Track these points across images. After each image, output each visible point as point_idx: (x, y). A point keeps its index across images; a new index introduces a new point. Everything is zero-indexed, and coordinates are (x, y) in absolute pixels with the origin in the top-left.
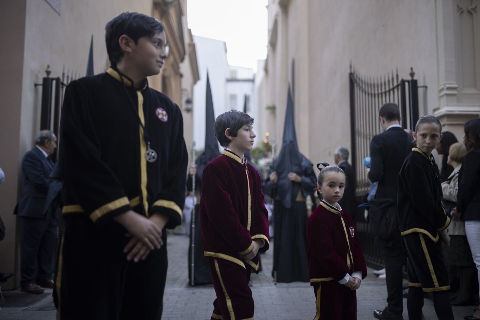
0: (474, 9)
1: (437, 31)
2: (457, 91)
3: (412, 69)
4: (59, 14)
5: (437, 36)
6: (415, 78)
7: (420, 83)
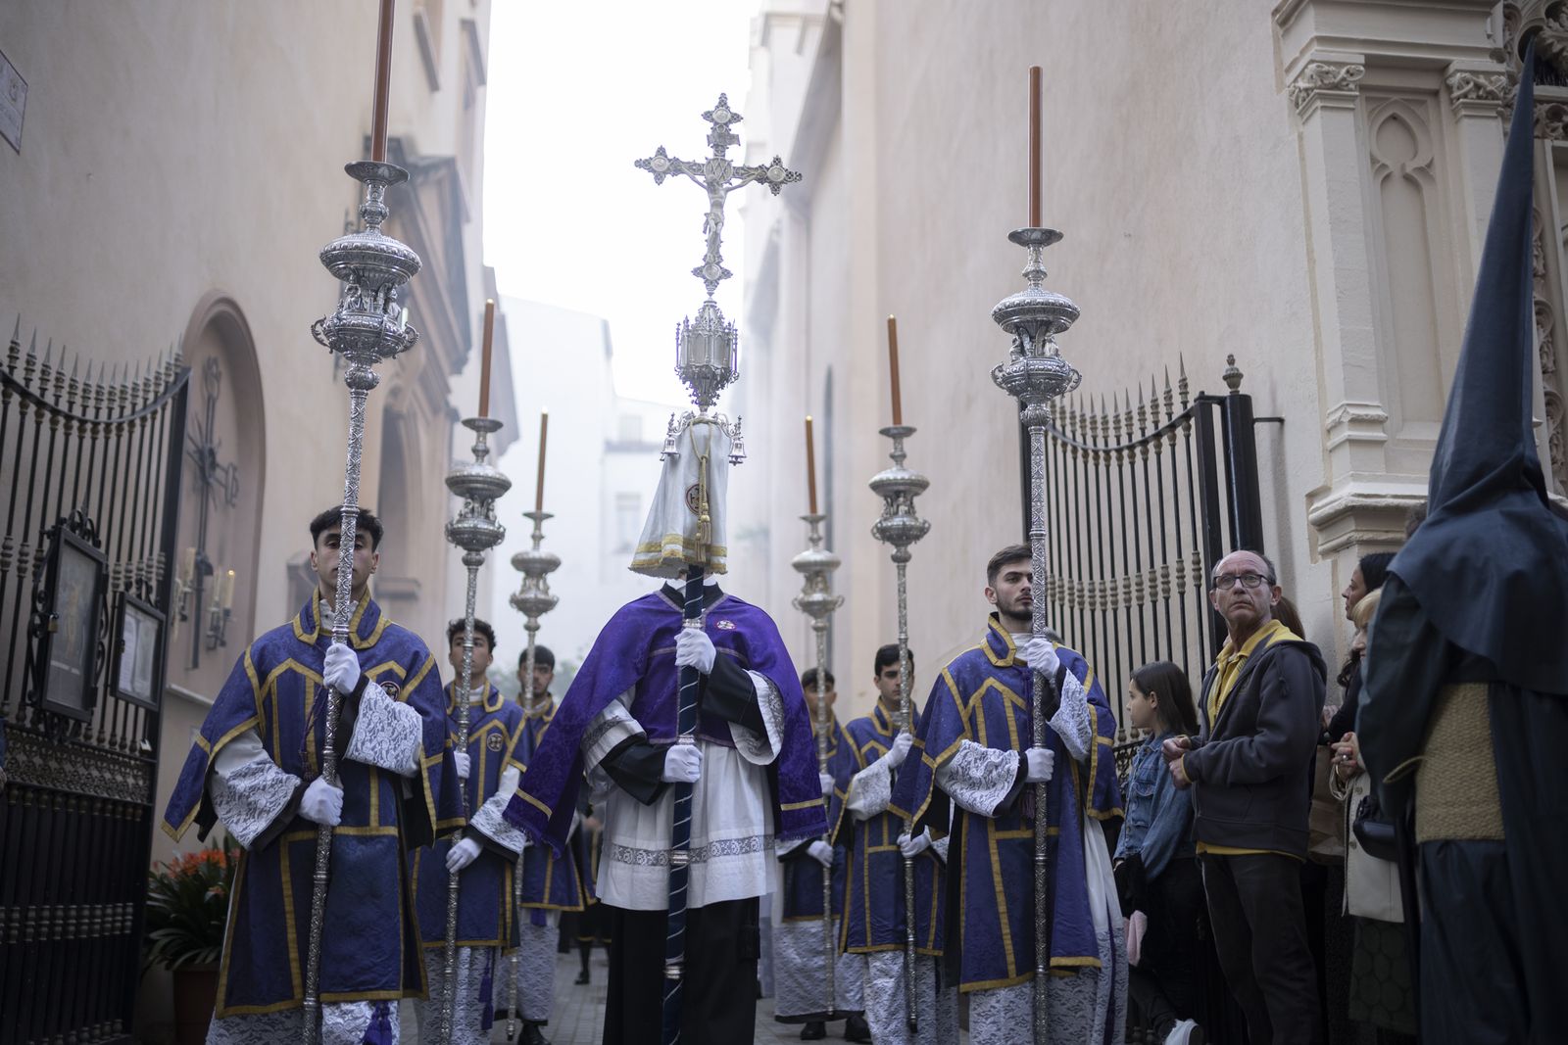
0: (1426, 170)
1: (1309, 236)
2: (1384, 432)
3: (1231, 361)
4: (18, 152)
5: (1310, 252)
6: (1243, 390)
7: (1259, 410)
